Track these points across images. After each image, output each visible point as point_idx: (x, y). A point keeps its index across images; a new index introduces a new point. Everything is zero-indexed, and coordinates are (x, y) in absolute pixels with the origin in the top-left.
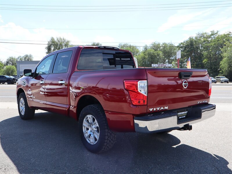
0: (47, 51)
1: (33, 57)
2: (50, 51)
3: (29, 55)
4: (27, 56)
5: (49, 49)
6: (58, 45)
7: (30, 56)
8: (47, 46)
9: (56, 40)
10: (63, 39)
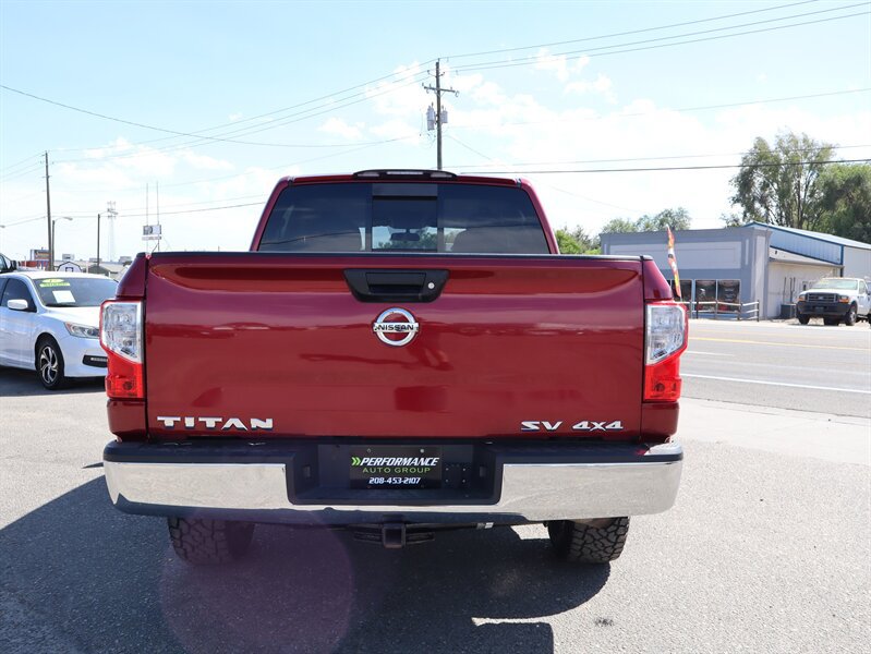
0: (735, 191)
1: (690, 219)
2: (749, 191)
3: (675, 210)
4: (668, 214)
5: (745, 182)
6: (779, 165)
7: (682, 214)
8: (737, 172)
9: (772, 146)
10: (805, 141)
